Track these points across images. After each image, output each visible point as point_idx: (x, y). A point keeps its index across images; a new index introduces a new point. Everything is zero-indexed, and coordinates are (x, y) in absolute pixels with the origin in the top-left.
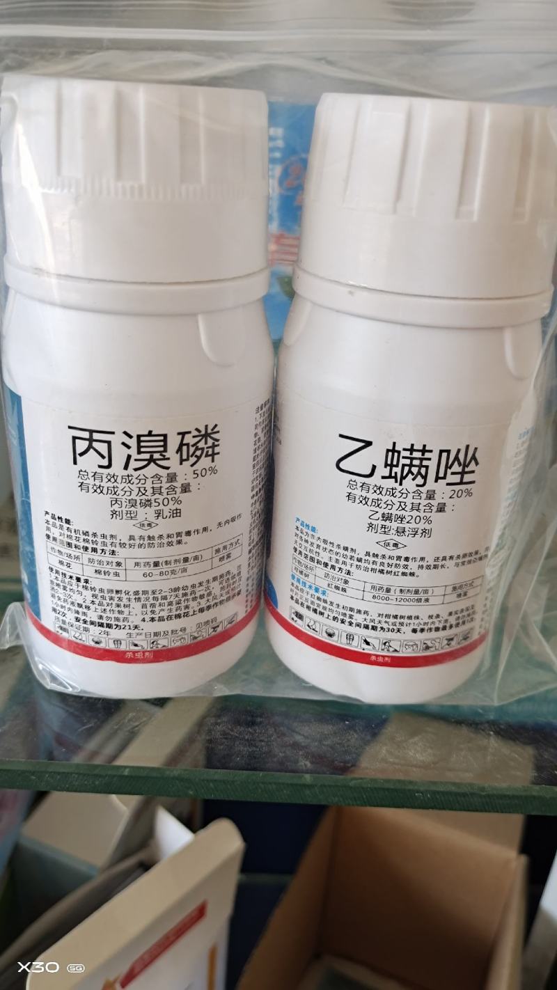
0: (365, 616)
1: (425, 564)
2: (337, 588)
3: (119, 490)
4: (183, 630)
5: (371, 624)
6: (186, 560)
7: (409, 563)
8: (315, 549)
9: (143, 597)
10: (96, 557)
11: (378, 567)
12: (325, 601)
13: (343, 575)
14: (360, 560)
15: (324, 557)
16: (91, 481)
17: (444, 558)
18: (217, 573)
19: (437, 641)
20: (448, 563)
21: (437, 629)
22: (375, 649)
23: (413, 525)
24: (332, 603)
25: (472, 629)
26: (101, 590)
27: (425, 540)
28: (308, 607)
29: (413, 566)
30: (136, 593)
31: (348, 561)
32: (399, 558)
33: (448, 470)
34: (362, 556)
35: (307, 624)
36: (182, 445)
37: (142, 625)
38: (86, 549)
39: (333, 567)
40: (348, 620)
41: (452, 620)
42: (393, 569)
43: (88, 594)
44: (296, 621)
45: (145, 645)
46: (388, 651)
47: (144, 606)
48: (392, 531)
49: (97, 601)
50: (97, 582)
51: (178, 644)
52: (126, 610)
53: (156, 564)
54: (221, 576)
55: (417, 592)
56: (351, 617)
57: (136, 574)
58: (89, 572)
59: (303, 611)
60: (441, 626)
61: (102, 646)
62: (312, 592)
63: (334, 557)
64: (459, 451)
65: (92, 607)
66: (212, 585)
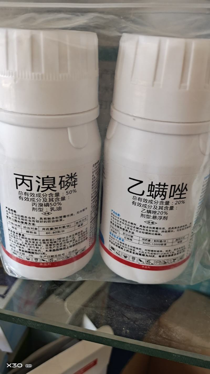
0: (140, 250)
1: (164, 230)
2: (128, 239)
3: (35, 199)
4: (63, 254)
5: (142, 254)
6: (64, 227)
7: (158, 230)
8: (119, 223)
9: (46, 242)
10: (27, 226)
11: (145, 231)
12: (123, 244)
13: (131, 234)
14: (138, 228)
15: (123, 226)
16: (24, 196)
17: (173, 228)
18: (77, 231)
19: (169, 260)
20: (174, 230)
21: (169, 256)
22: (144, 263)
23: (160, 215)
24: (126, 245)
25: (184, 255)
26: (29, 239)
27: (165, 221)
28: (116, 246)
29: (159, 231)
30: (44, 240)
31: (133, 228)
32: (154, 228)
33: (175, 193)
34: (139, 227)
35: (116, 252)
36: (61, 181)
37: (46, 253)
38: (22, 222)
39: (127, 231)
40: (132, 251)
41: (176, 252)
42: (151, 232)
43: (24, 240)
44: (111, 250)
45: (47, 260)
46: (149, 264)
47: (47, 245)
48: (151, 217)
49: (28, 243)
50: (28, 236)
51: (61, 260)
52: (40, 247)
53: (51, 229)
54: (79, 233)
55: (161, 241)
56: (134, 250)
57: (44, 233)
58: (24, 231)
59: (114, 247)
60: (171, 254)
61: (30, 260)
62: (118, 239)
63: (127, 226)
64: (179, 185)
65: (26, 245)
66: (75, 236)
